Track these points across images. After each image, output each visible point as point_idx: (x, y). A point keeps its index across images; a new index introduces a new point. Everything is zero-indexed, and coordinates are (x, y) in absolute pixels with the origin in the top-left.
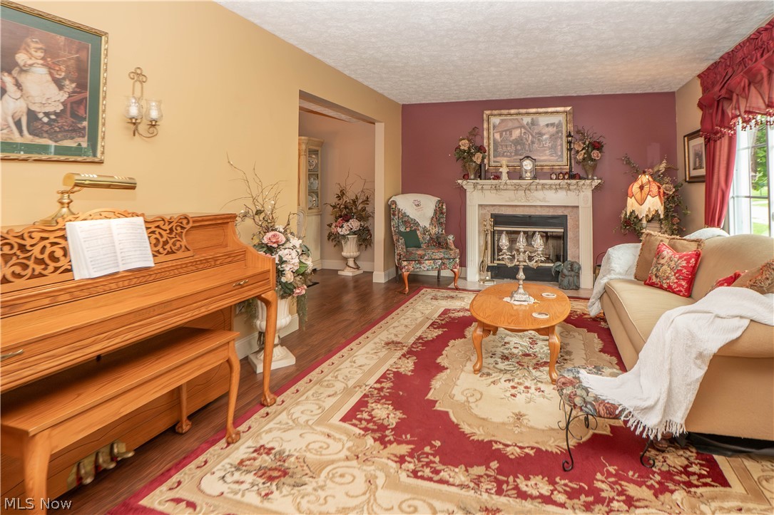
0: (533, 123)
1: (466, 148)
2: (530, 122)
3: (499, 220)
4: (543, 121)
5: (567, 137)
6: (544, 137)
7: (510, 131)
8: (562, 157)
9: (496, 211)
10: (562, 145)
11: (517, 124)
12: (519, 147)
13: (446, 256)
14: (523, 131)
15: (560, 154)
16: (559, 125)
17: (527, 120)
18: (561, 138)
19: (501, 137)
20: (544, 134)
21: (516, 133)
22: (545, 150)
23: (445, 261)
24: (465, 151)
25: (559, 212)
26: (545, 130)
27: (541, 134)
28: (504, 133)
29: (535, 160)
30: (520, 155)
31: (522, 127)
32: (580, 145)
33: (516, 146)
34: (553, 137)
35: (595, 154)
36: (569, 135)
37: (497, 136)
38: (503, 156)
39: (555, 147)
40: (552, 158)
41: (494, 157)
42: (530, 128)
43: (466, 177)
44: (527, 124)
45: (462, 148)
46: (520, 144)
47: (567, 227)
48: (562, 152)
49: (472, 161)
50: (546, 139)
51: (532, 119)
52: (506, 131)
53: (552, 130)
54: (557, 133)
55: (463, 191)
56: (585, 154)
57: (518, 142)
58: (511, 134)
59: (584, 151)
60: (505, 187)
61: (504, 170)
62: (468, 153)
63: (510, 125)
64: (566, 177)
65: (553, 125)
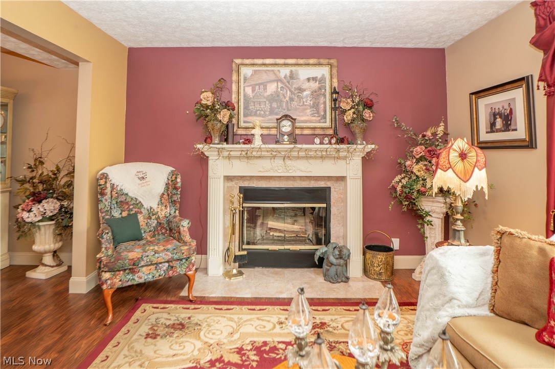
0: (292, 76)
1: (209, 103)
2: (288, 75)
3: (248, 194)
4: (304, 73)
5: (332, 93)
6: (305, 93)
7: (264, 85)
8: (325, 118)
9: (246, 184)
10: (325, 103)
11: (273, 77)
12: (275, 105)
13: (176, 257)
14: (280, 85)
15: (322, 113)
16: (322, 80)
17: (284, 72)
18: (324, 95)
19: (253, 91)
20: (305, 90)
21: (272, 88)
22: (307, 109)
23: (174, 264)
24: (207, 107)
25: (322, 184)
26: (306, 85)
27: (301, 90)
28: (257, 87)
29: (295, 119)
30: (276, 114)
31: (278, 80)
32: (348, 103)
33: (271, 103)
34: (316, 94)
35: (367, 114)
36: (334, 92)
37: (249, 91)
38: (256, 115)
39: (317, 105)
40: (314, 118)
41: (245, 116)
42: (288, 82)
43: (208, 140)
44: (285, 77)
45: (204, 102)
46: (276, 101)
47: (330, 201)
48: (325, 111)
49: (217, 119)
50: (307, 96)
51: (291, 71)
52: (259, 85)
53: (314, 85)
54: (320, 89)
55: (203, 160)
56: (354, 113)
57: (275, 98)
58: (265, 89)
59: (353, 110)
60: (259, 153)
61: (257, 132)
62: (211, 109)
63: (265, 77)
64: (333, 141)
65: (315, 79)
